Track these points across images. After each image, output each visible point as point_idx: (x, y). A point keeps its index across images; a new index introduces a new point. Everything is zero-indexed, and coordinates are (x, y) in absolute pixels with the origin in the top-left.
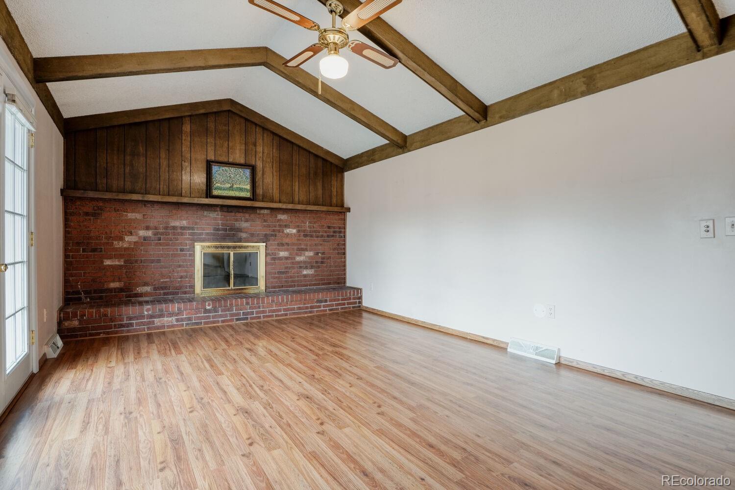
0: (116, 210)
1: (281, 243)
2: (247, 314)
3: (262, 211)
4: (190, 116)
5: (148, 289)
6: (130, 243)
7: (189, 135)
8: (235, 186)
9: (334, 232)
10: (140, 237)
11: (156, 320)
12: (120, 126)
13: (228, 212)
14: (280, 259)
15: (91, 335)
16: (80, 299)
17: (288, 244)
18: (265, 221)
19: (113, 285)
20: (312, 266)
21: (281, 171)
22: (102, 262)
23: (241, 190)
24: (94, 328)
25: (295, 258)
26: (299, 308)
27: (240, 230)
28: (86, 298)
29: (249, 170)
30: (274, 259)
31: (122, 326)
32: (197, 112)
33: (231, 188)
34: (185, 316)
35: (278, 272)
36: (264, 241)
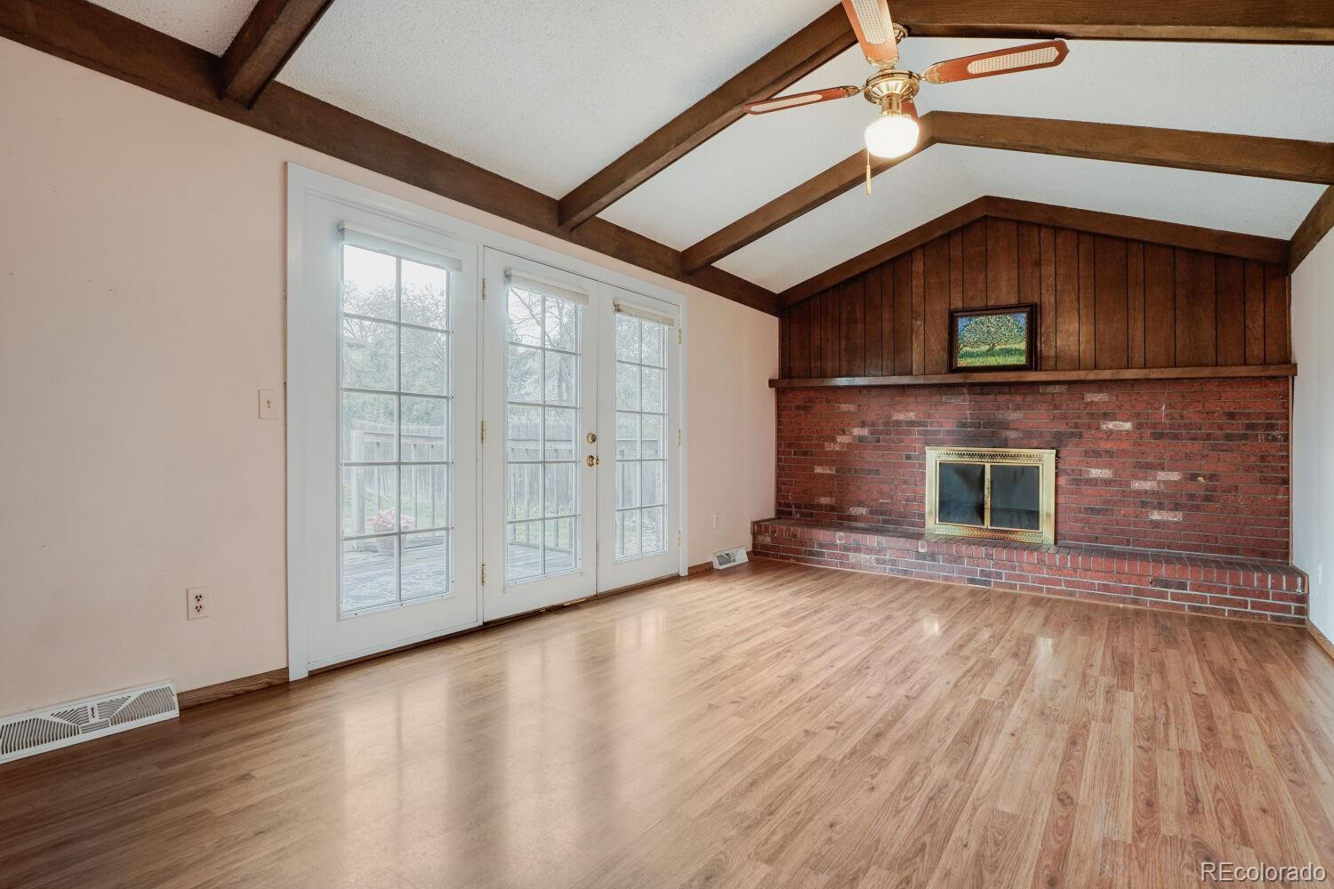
0: (828, 401)
1: (1094, 452)
2: (988, 575)
3: (1051, 389)
4: (922, 246)
5: (862, 511)
6: (842, 444)
7: (922, 277)
8: (997, 348)
9: (1250, 427)
10: (854, 437)
11: (851, 555)
12: (834, 287)
13: (982, 394)
14: (1093, 482)
15: (782, 557)
16: (790, 513)
17: (1110, 453)
18: (1056, 407)
19: (825, 500)
20: (1177, 504)
21: (1097, 305)
22: (813, 469)
23: (1009, 352)
24: (785, 550)
25: (1128, 485)
26: (1106, 588)
27: (1005, 425)
28: (796, 512)
29: (1024, 315)
30: (1077, 482)
31: (812, 553)
32: (931, 238)
33: (990, 353)
34: (887, 557)
35: (1085, 509)
36: (1054, 445)
